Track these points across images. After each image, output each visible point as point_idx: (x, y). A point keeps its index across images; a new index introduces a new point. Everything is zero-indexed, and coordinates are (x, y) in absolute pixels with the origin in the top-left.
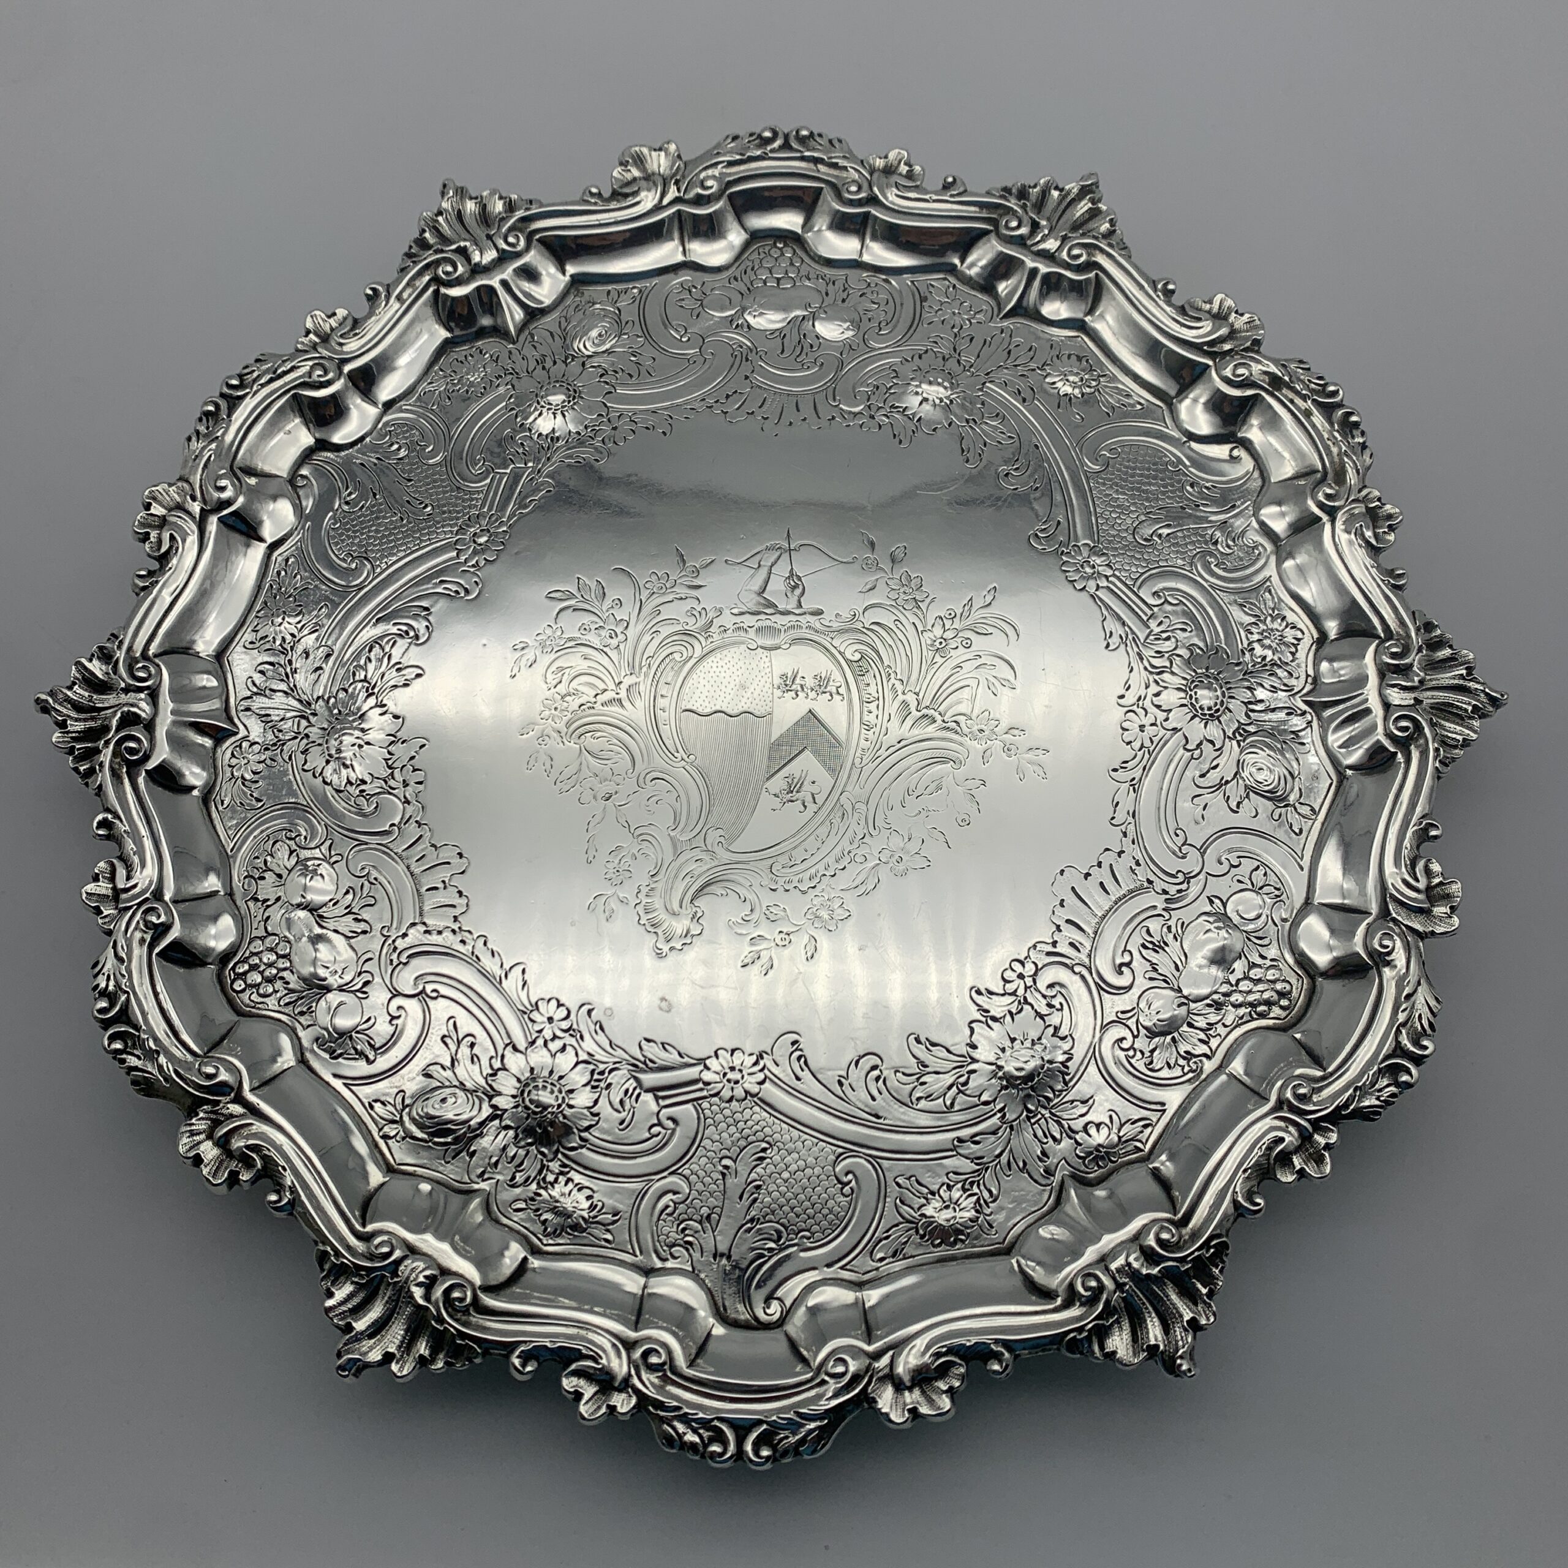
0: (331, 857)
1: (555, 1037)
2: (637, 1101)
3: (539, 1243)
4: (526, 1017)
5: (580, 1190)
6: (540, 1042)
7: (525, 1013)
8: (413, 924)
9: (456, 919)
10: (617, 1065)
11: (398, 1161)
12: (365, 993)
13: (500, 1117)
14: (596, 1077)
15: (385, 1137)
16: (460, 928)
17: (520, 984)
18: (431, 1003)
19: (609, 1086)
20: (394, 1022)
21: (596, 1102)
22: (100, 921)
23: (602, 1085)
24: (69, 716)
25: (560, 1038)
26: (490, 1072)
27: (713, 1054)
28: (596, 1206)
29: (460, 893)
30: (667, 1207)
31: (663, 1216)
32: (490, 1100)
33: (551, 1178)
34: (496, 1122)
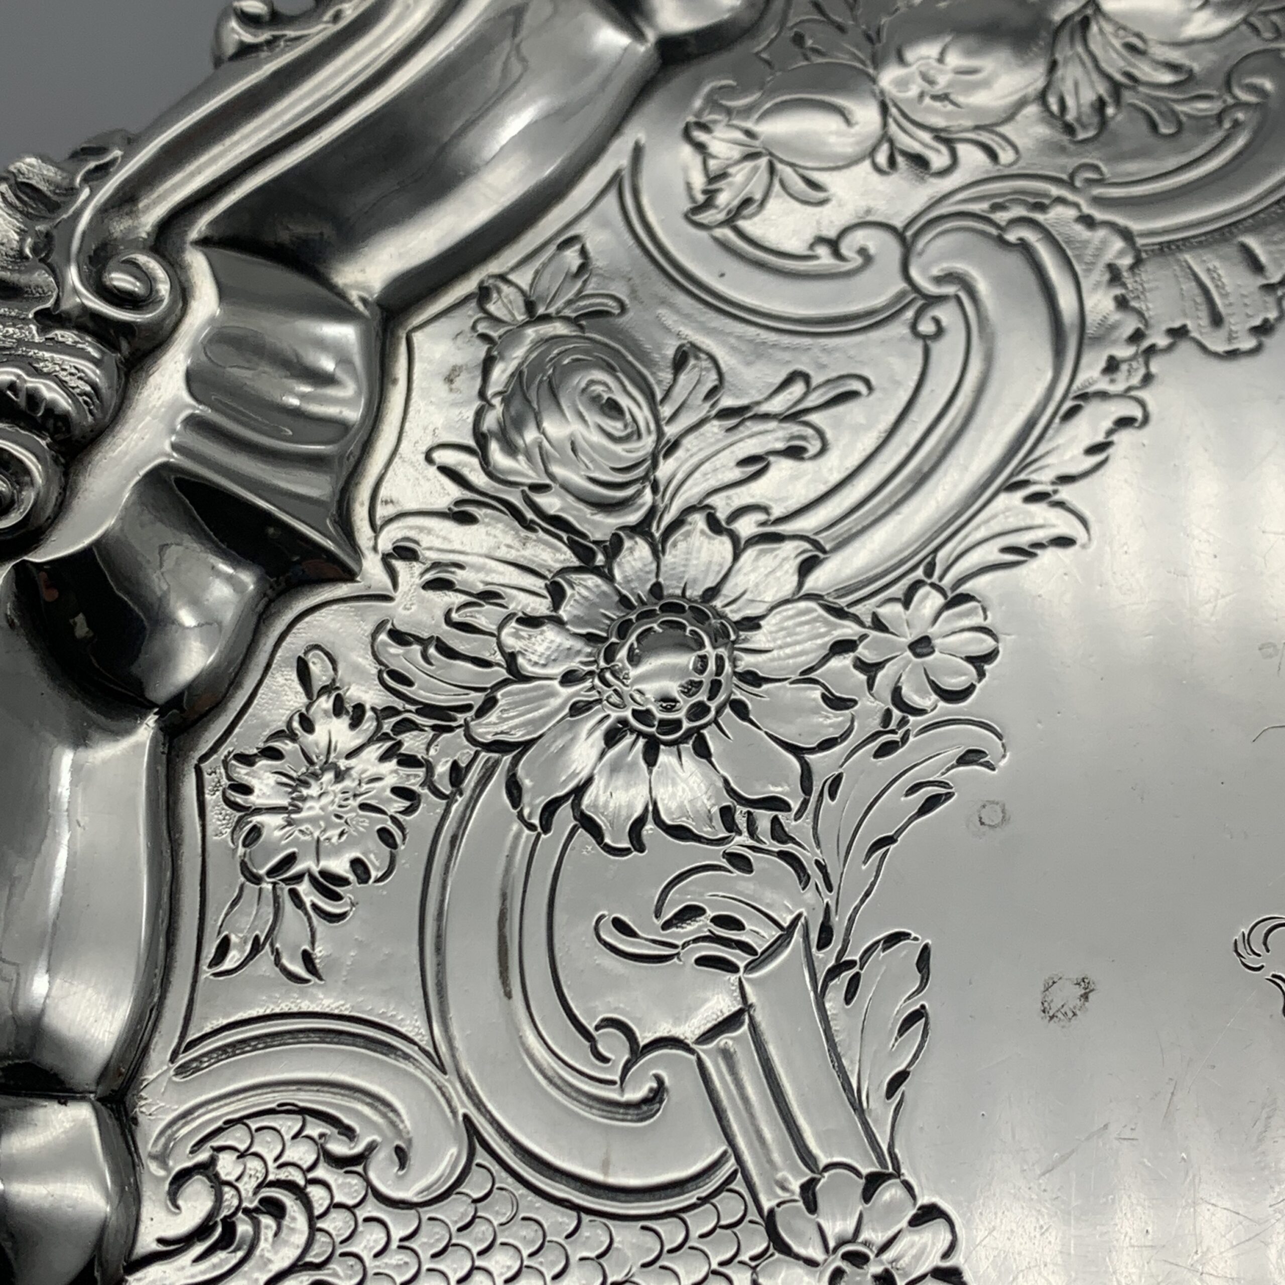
1: (870, 669)
2: (703, 961)
3: (204, 748)
4: (919, 573)
5: (385, 835)
6: (848, 630)
7: (929, 572)
8: (1128, 236)
9: (1179, 333)
10: (816, 877)
11: (417, 337)
12: (892, 164)
13: (587, 566)
14: (764, 818)
15: (483, 294)
16: (1151, 350)
17: (1023, 540)
18: (899, 329)
19: (740, 862)
20: (823, 251)
21: (679, 832)
23: (739, 842)
25: (870, 684)
26: (722, 515)
27: (924, 1199)
28: (336, 897)
29: (1263, 329)
30: (348, 1132)
31: (315, 1129)
33: (412, 743)
34: (568, 557)
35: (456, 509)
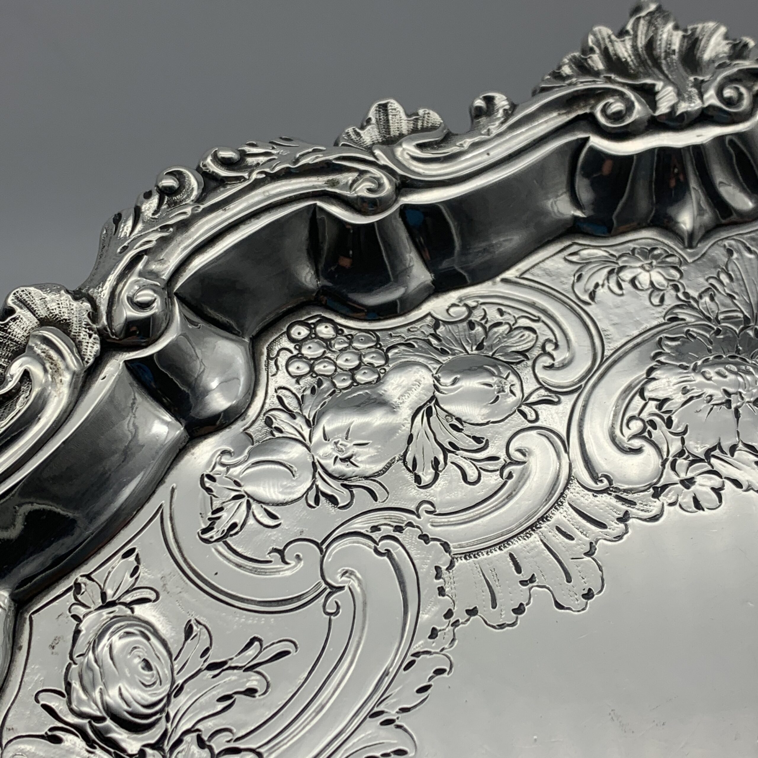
0: (530, 405)
8: (446, 546)
9: (472, 612)
11: (36, 618)
12: (317, 501)
15: (77, 588)
16: (457, 622)
20: (275, 557)
22: (350, 130)
24: (635, 36)
26: (205, 736)
29: (519, 610)
32: (152, 746)
35: (49, 733)
